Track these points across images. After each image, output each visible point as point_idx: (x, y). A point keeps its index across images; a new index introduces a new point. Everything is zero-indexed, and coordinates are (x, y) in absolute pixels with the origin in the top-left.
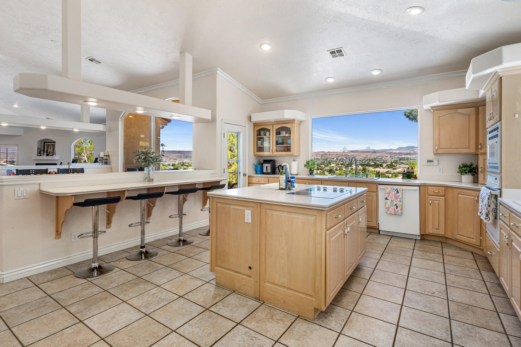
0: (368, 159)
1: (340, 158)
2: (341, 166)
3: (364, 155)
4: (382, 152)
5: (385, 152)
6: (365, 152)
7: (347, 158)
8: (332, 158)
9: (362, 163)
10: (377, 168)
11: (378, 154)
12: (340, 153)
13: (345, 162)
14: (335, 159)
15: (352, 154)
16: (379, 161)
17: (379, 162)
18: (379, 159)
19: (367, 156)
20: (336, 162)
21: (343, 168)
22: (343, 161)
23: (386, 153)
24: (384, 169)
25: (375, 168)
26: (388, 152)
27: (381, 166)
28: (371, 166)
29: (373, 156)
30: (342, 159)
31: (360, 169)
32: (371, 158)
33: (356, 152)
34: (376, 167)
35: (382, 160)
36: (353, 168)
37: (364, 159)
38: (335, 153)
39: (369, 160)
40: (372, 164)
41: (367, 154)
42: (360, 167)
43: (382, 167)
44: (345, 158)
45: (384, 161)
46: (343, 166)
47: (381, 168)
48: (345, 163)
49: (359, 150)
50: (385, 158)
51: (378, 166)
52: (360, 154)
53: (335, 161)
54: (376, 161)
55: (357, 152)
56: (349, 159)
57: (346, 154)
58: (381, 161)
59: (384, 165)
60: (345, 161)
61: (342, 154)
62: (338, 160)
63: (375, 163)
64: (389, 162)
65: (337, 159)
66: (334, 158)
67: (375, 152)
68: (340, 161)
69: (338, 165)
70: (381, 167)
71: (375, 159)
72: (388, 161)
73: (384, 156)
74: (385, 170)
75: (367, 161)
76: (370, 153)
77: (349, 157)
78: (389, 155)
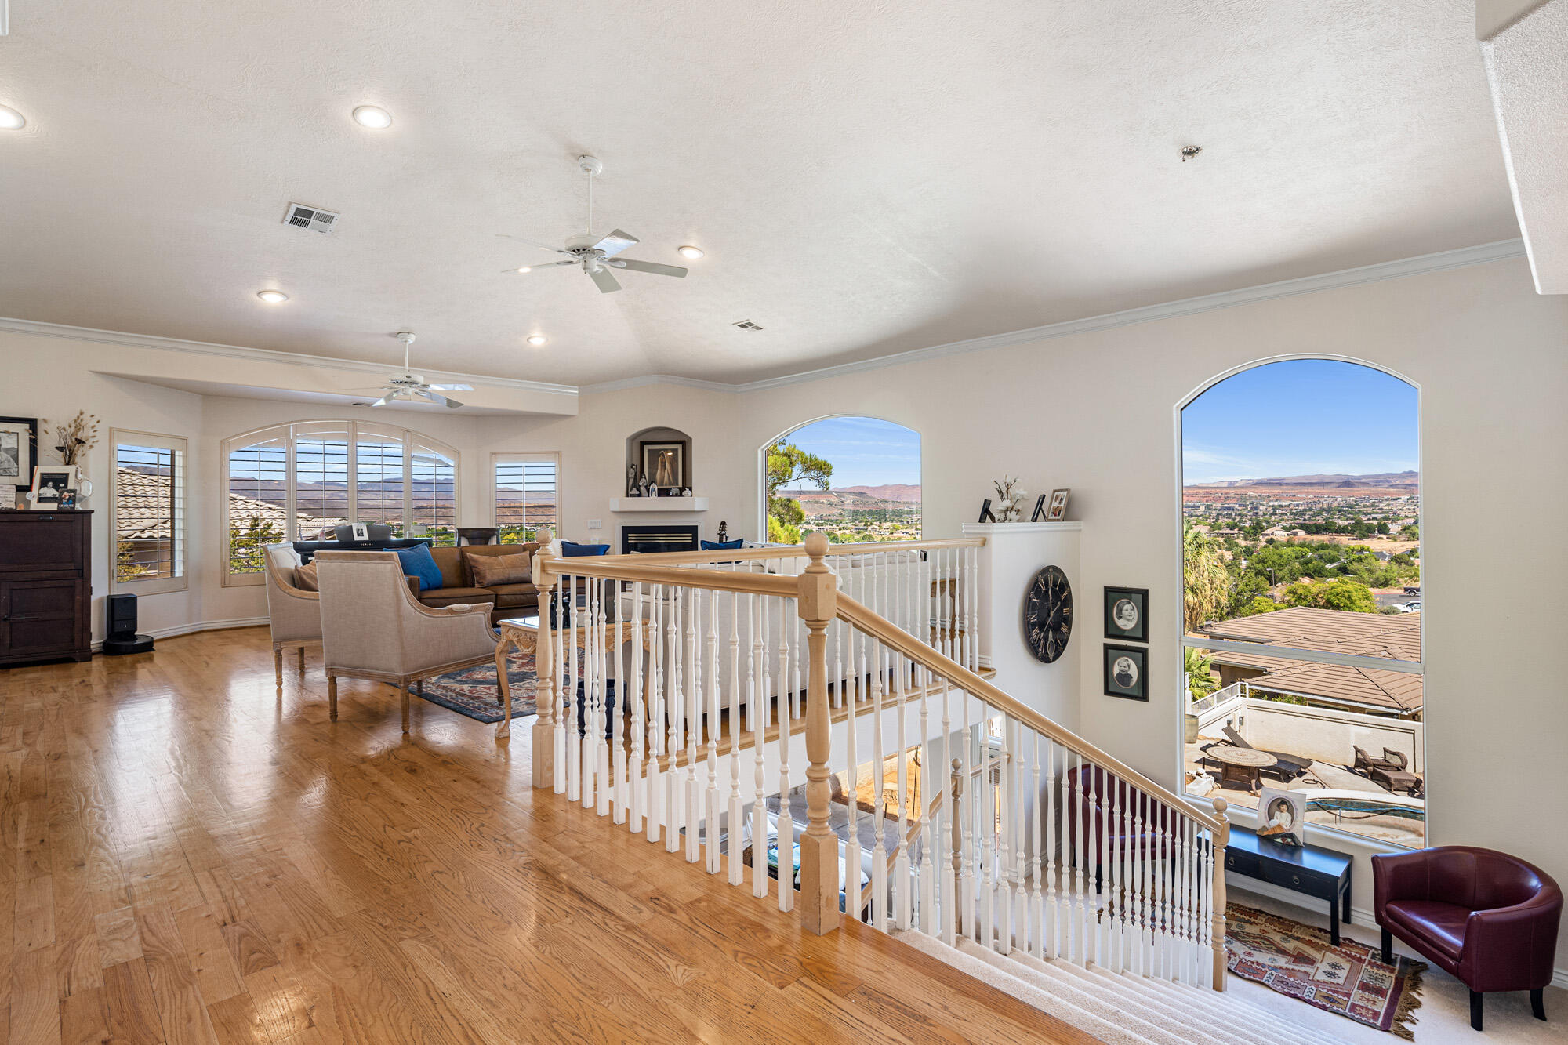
0: (1322, 510)
1: (1219, 505)
2: (1228, 531)
3: (1308, 493)
4: (1377, 481)
5: (1388, 481)
6: (1311, 484)
7: (1246, 506)
8: (1191, 504)
9: (1305, 520)
10: (1369, 537)
11: (1362, 492)
12: (1218, 487)
13: (1238, 518)
14: (1202, 509)
15: (1264, 490)
16: (1366, 514)
17: (1369, 519)
18: (1367, 506)
19: (1319, 496)
20: (1206, 518)
21: (1238, 538)
22: (1231, 514)
23: (1392, 486)
24: (1395, 540)
25: (1361, 539)
26: (1398, 482)
27: (1383, 530)
28: (1342, 531)
29: (1342, 498)
30: (1229, 509)
31: (1301, 541)
32: (1335, 505)
33: (1278, 483)
34: (1362, 537)
35: (1380, 511)
36: (1275, 538)
37: (1311, 510)
38: (1201, 491)
39: (1329, 510)
40: (1347, 526)
41: (1318, 490)
42: (1299, 534)
43: (1385, 533)
44: (1237, 506)
45: (1385, 513)
46: (1236, 531)
47: (1384, 537)
48: (1241, 521)
49: (1288, 478)
50: (1388, 505)
51: (1372, 533)
52: (1291, 491)
53: (1201, 516)
54: (1356, 513)
55: (1280, 484)
56: (1251, 508)
57: (1239, 491)
58: (1374, 513)
59: (1394, 528)
60: (1240, 515)
61: (1227, 494)
62: (1214, 513)
63: (1358, 523)
64: (1406, 516)
65: (1208, 508)
66: (1197, 505)
67: (1347, 483)
68: (1221, 514)
69: (1220, 529)
70: (1382, 536)
71: (1350, 506)
72: (1403, 514)
73: (1386, 497)
74: (1398, 544)
75: (1319, 514)
76: (1332, 485)
77: (1252, 503)
78: (1404, 495)
